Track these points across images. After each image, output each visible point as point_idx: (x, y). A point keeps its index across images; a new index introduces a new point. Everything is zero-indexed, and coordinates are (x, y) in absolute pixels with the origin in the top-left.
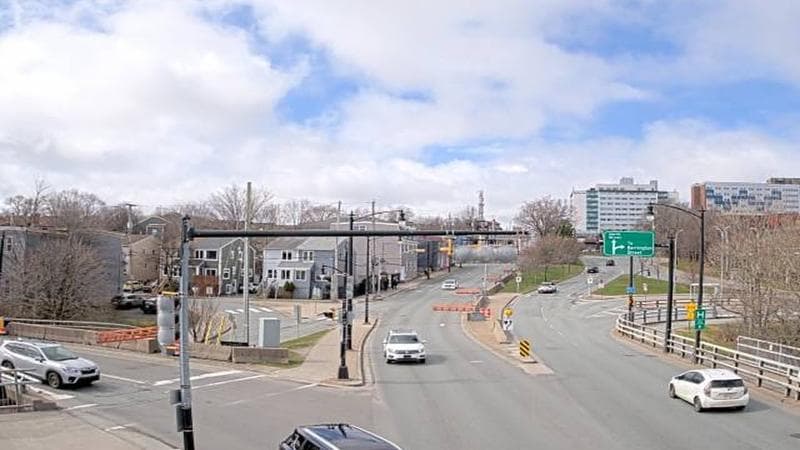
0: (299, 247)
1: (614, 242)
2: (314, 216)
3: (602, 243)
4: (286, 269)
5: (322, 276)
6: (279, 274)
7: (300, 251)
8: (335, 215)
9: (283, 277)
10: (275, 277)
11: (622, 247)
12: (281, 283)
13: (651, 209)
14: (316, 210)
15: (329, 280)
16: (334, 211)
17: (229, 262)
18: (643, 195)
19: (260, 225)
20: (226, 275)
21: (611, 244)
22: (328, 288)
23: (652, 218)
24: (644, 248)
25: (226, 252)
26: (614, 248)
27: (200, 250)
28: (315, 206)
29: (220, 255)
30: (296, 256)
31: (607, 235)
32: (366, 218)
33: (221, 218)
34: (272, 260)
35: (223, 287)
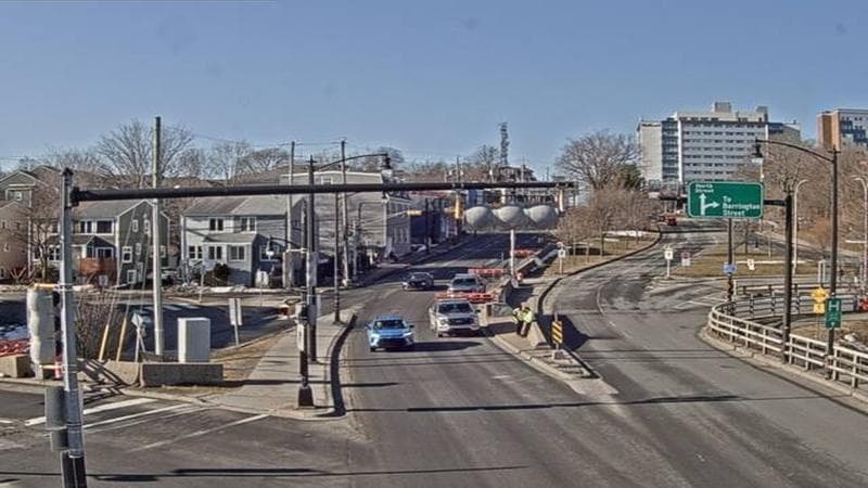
0: (233, 212)
1: (703, 197)
2: (255, 164)
3: (685, 200)
4: (215, 245)
5: (270, 254)
6: (205, 253)
7: (236, 218)
8: (284, 163)
9: (212, 256)
10: (200, 256)
11: (715, 205)
12: (208, 266)
13: (758, 148)
14: (259, 156)
15: (280, 258)
16: (285, 156)
17: (130, 237)
18: (745, 129)
19: (175, 180)
20: (127, 257)
21: (700, 200)
22: (279, 271)
23: (760, 161)
24: (747, 207)
25: (125, 220)
26: (704, 207)
27: (86, 221)
28: (257, 149)
29: (116, 227)
30: (229, 224)
31: (693, 187)
32: (334, 166)
33: (116, 172)
34: (195, 232)
35: (124, 274)
